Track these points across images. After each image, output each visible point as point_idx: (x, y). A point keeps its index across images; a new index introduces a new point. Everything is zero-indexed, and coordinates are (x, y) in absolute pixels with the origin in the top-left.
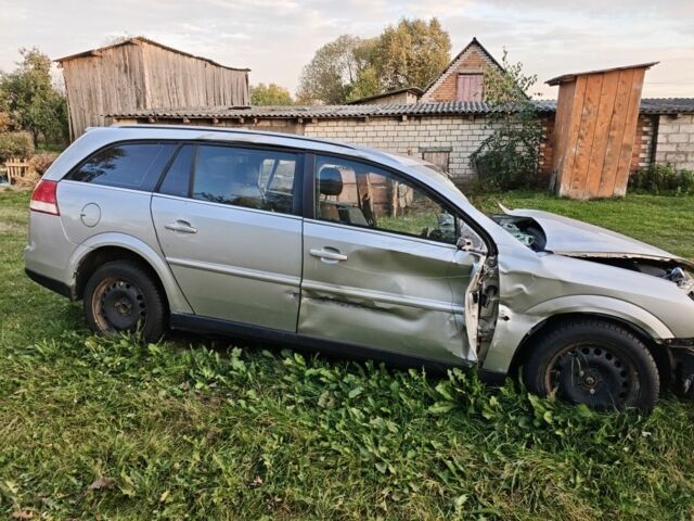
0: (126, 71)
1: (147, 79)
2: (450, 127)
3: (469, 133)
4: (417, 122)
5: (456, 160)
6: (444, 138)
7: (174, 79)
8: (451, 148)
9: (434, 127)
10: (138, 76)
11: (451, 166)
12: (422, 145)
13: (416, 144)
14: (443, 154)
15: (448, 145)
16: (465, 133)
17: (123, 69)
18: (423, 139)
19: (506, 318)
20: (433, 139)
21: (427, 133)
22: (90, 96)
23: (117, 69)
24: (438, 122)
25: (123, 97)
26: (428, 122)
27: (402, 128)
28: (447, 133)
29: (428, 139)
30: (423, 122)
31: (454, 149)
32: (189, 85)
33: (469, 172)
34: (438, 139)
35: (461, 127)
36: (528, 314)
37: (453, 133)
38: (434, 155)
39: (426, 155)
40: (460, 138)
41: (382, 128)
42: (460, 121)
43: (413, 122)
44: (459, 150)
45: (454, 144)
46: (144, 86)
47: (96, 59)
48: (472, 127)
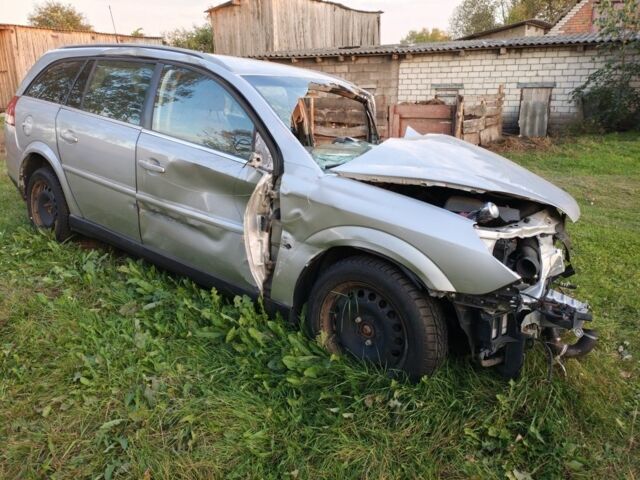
0: (258, 17)
1: (275, 24)
2: (556, 60)
3: (578, 66)
4: (518, 55)
5: (558, 98)
6: (547, 73)
7: (302, 23)
8: (555, 84)
9: (536, 61)
10: (268, 21)
11: (553, 103)
12: (522, 80)
13: (515, 79)
14: (544, 91)
15: (551, 80)
16: (572, 66)
17: (256, 14)
18: (523, 74)
19: (289, 247)
20: (534, 73)
21: (528, 68)
22: (231, 42)
23: (251, 16)
24: (541, 54)
25: (256, 41)
26: (530, 55)
27: (501, 62)
28: (551, 66)
29: (529, 74)
30: (525, 55)
31: (558, 85)
32: (317, 28)
33: (573, 110)
34: (540, 73)
35: (568, 60)
36: (308, 243)
37: (558, 66)
38: (534, 90)
39: (525, 90)
40: (566, 72)
41: (478, 63)
42: (567, 54)
43: (513, 55)
44: (563, 85)
45: (558, 79)
46: (272, 31)
47: (236, 9)
48: (581, 59)
